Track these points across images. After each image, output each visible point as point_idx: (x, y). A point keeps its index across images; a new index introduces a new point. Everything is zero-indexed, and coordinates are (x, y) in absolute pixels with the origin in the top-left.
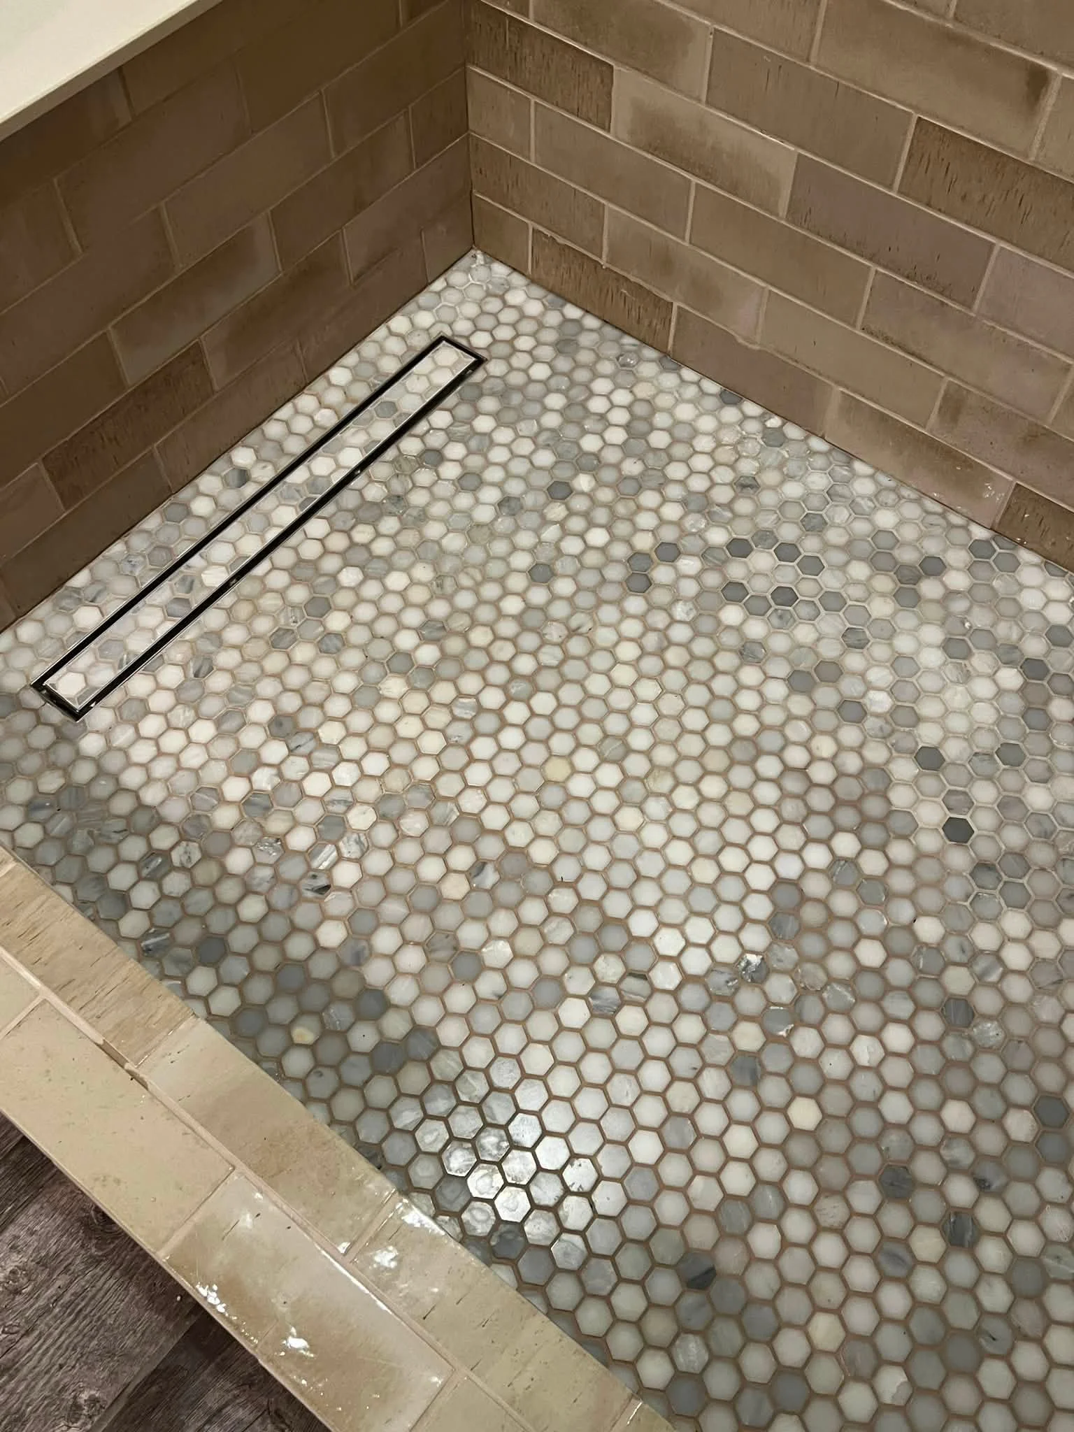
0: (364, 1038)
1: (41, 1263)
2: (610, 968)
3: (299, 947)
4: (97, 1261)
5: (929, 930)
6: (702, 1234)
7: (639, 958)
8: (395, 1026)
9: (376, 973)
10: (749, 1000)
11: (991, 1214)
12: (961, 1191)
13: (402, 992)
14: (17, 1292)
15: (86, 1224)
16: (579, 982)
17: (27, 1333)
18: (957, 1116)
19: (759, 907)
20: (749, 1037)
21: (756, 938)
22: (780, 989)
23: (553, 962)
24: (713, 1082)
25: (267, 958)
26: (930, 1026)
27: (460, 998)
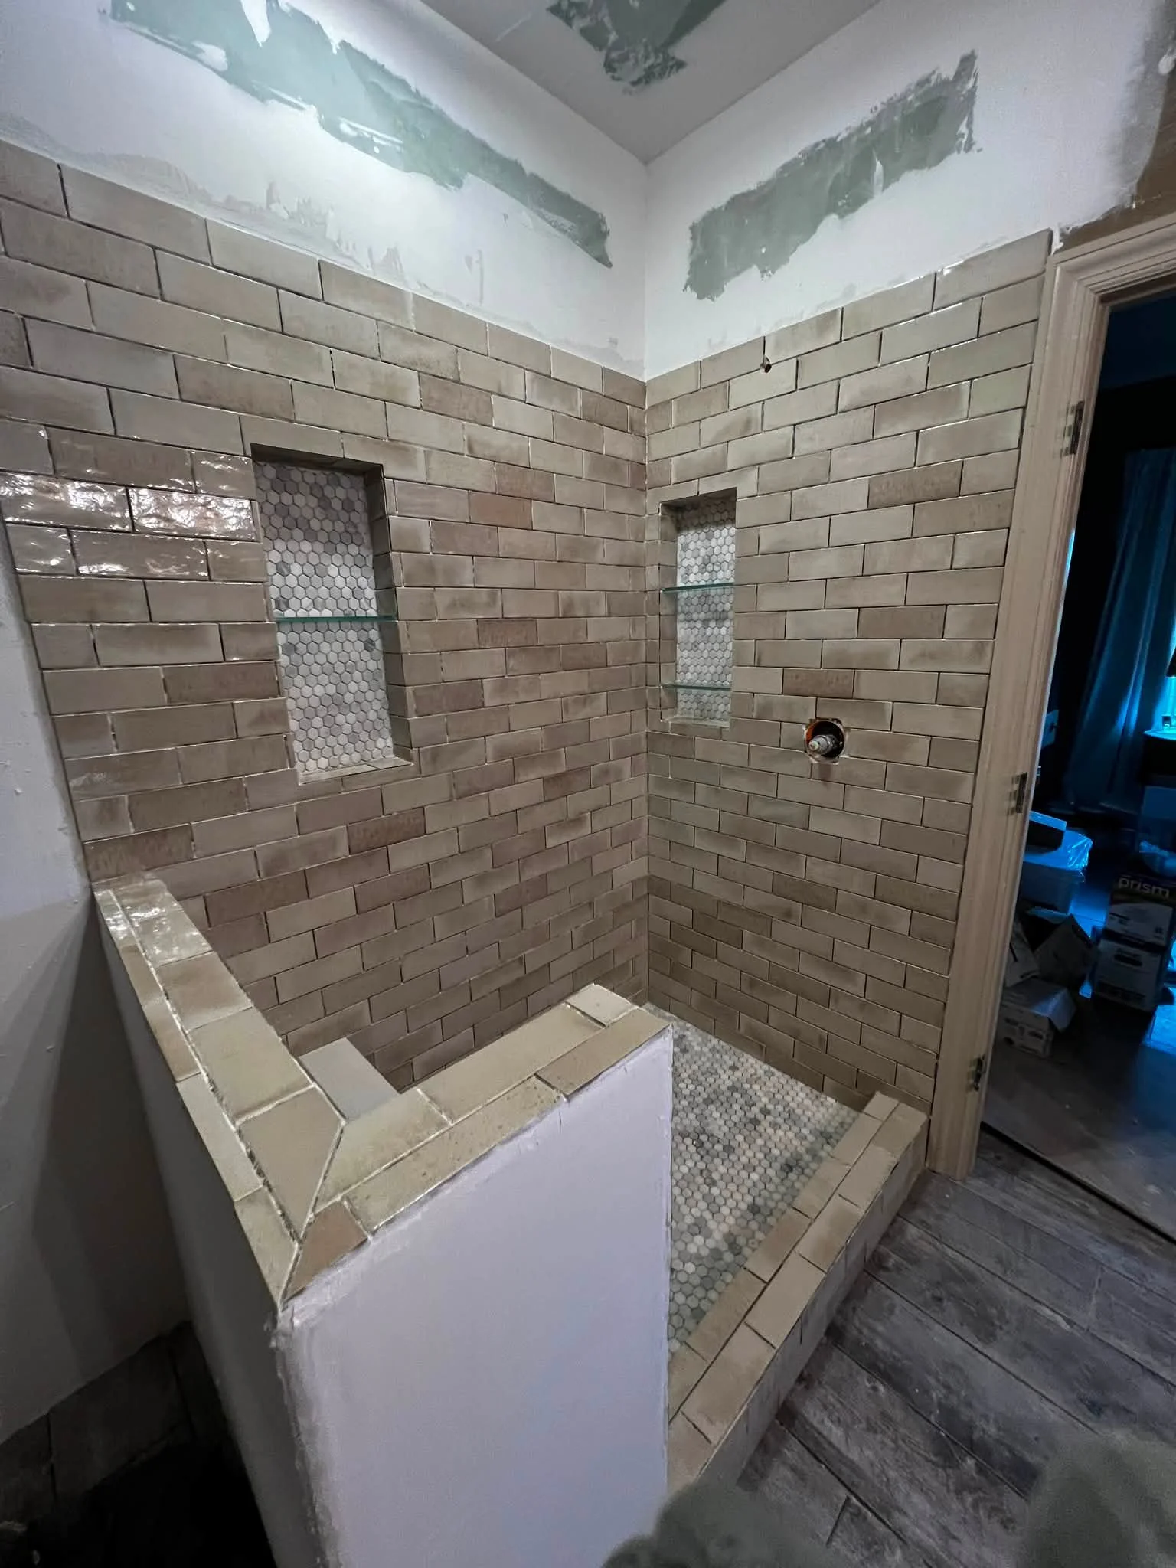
0: (728, 1257)
1: (825, 1407)
2: (700, 1180)
3: (696, 1281)
4: (820, 1383)
5: (684, 1103)
6: (777, 1165)
7: (696, 1172)
8: (724, 1247)
9: (705, 1252)
10: (708, 1146)
11: (760, 1105)
12: (755, 1109)
13: (711, 1243)
14: (839, 1420)
15: (807, 1388)
16: (705, 1188)
17: (852, 1412)
18: (736, 1107)
19: (678, 1138)
20: (719, 1147)
21: (688, 1141)
22: (704, 1138)
23: (698, 1196)
24: (733, 1157)
25: (700, 1293)
26: (712, 1107)
27: (712, 1225)
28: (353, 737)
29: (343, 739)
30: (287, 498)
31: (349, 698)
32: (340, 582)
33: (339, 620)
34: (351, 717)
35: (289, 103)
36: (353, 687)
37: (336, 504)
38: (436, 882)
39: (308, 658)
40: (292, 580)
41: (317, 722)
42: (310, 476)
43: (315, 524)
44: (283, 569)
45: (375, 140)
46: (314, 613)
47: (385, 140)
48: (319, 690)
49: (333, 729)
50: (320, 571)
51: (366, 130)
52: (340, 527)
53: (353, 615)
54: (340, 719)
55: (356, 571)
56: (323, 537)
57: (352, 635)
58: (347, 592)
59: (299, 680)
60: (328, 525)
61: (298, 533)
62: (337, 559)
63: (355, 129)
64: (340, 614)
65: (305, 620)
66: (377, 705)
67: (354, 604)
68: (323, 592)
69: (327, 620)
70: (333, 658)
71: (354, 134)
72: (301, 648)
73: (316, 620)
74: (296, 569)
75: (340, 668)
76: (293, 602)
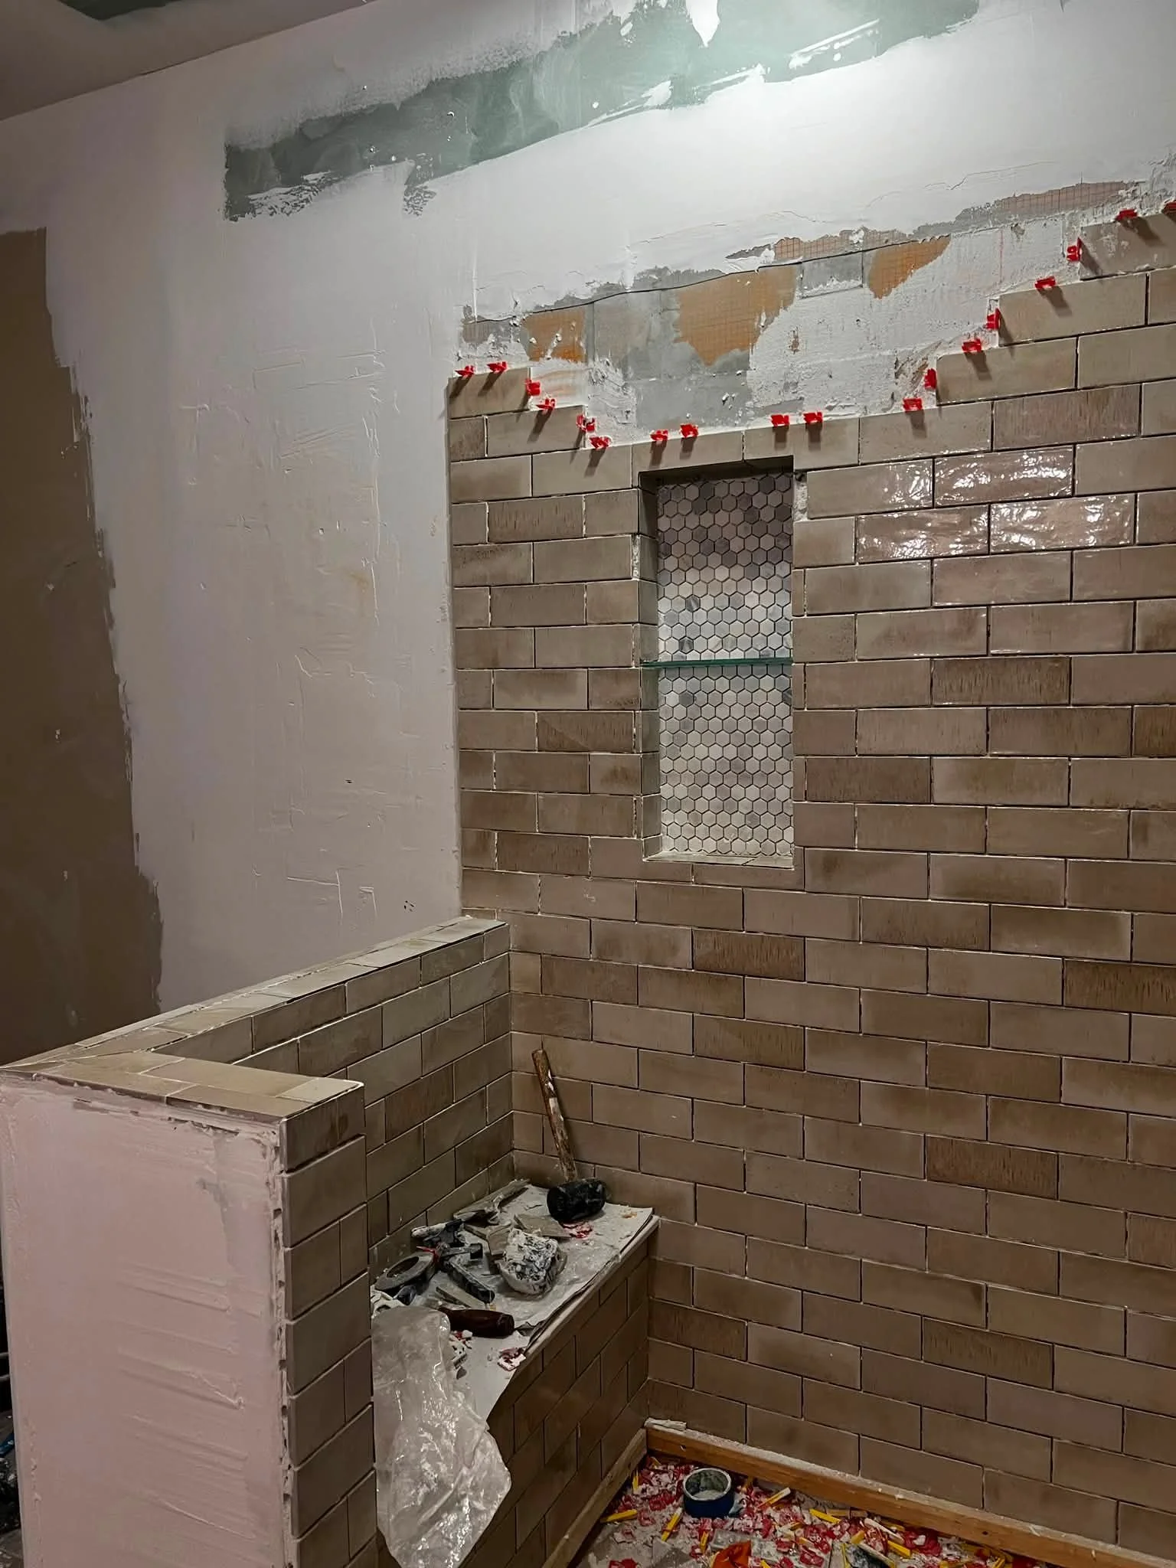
28: (753, 820)
29: (738, 819)
30: (707, 519)
31: (752, 766)
32: (759, 614)
33: (752, 663)
34: (753, 792)
35: (730, 83)
36: (760, 752)
37: (767, 515)
38: (814, 1063)
39: (708, 710)
40: (700, 616)
41: (709, 791)
42: (736, 486)
43: (736, 545)
44: (692, 603)
45: (837, 46)
46: (723, 655)
47: (850, 36)
48: (716, 752)
49: (728, 804)
50: (735, 603)
51: (822, 45)
52: (767, 542)
53: (772, 656)
54: (738, 791)
55: (783, 598)
56: (744, 558)
57: (767, 682)
58: (767, 627)
59: (693, 738)
60: (753, 542)
61: (714, 559)
62: (759, 585)
63: (805, 54)
64: (753, 654)
65: (707, 664)
66: (789, 781)
67: (775, 641)
68: (737, 628)
69: (737, 663)
70: (737, 712)
71: (809, 58)
72: (701, 698)
73: (722, 663)
74: (707, 603)
75: (745, 725)
76: (699, 644)
